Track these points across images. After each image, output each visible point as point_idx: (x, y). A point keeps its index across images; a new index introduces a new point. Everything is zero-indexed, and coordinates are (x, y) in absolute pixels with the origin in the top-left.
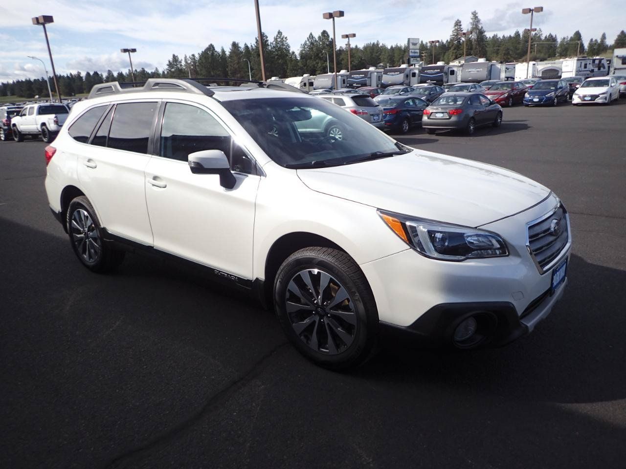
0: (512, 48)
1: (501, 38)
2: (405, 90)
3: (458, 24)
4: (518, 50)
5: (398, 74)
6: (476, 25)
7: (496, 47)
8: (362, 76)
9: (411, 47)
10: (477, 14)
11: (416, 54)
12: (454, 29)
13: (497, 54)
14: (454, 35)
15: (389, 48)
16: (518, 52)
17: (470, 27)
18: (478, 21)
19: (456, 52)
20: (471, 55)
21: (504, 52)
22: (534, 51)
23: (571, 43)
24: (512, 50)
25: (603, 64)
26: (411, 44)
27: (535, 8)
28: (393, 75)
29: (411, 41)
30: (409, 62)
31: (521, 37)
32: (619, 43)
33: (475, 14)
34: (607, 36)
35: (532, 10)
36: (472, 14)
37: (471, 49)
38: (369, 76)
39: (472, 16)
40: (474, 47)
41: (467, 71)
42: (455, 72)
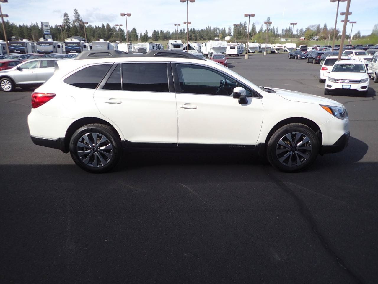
0: (102, 34)
1: (94, 27)
2: (66, 56)
3: (66, 15)
4: (105, 35)
5: (48, 46)
6: (78, 18)
7: (92, 32)
8: (20, 45)
9: (44, 27)
10: (77, 11)
11: (48, 33)
12: (64, 18)
13: (94, 36)
14: (64, 22)
15: (18, 26)
16: (106, 36)
17: (74, 18)
18: (79, 16)
19: (68, 33)
20: (78, 36)
21: (98, 36)
22: (114, 37)
23: (132, 33)
24: (102, 35)
25: (160, 47)
26: (44, 26)
27: (127, 14)
28: (44, 46)
29: (44, 24)
30: (44, 38)
31: (106, 27)
32: (154, 36)
33: (76, 11)
34: (148, 32)
35: (126, 15)
36: (74, 10)
37: (77, 32)
38: (25, 45)
39: (74, 12)
40: (79, 31)
41: (95, 46)
42: (87, 47)
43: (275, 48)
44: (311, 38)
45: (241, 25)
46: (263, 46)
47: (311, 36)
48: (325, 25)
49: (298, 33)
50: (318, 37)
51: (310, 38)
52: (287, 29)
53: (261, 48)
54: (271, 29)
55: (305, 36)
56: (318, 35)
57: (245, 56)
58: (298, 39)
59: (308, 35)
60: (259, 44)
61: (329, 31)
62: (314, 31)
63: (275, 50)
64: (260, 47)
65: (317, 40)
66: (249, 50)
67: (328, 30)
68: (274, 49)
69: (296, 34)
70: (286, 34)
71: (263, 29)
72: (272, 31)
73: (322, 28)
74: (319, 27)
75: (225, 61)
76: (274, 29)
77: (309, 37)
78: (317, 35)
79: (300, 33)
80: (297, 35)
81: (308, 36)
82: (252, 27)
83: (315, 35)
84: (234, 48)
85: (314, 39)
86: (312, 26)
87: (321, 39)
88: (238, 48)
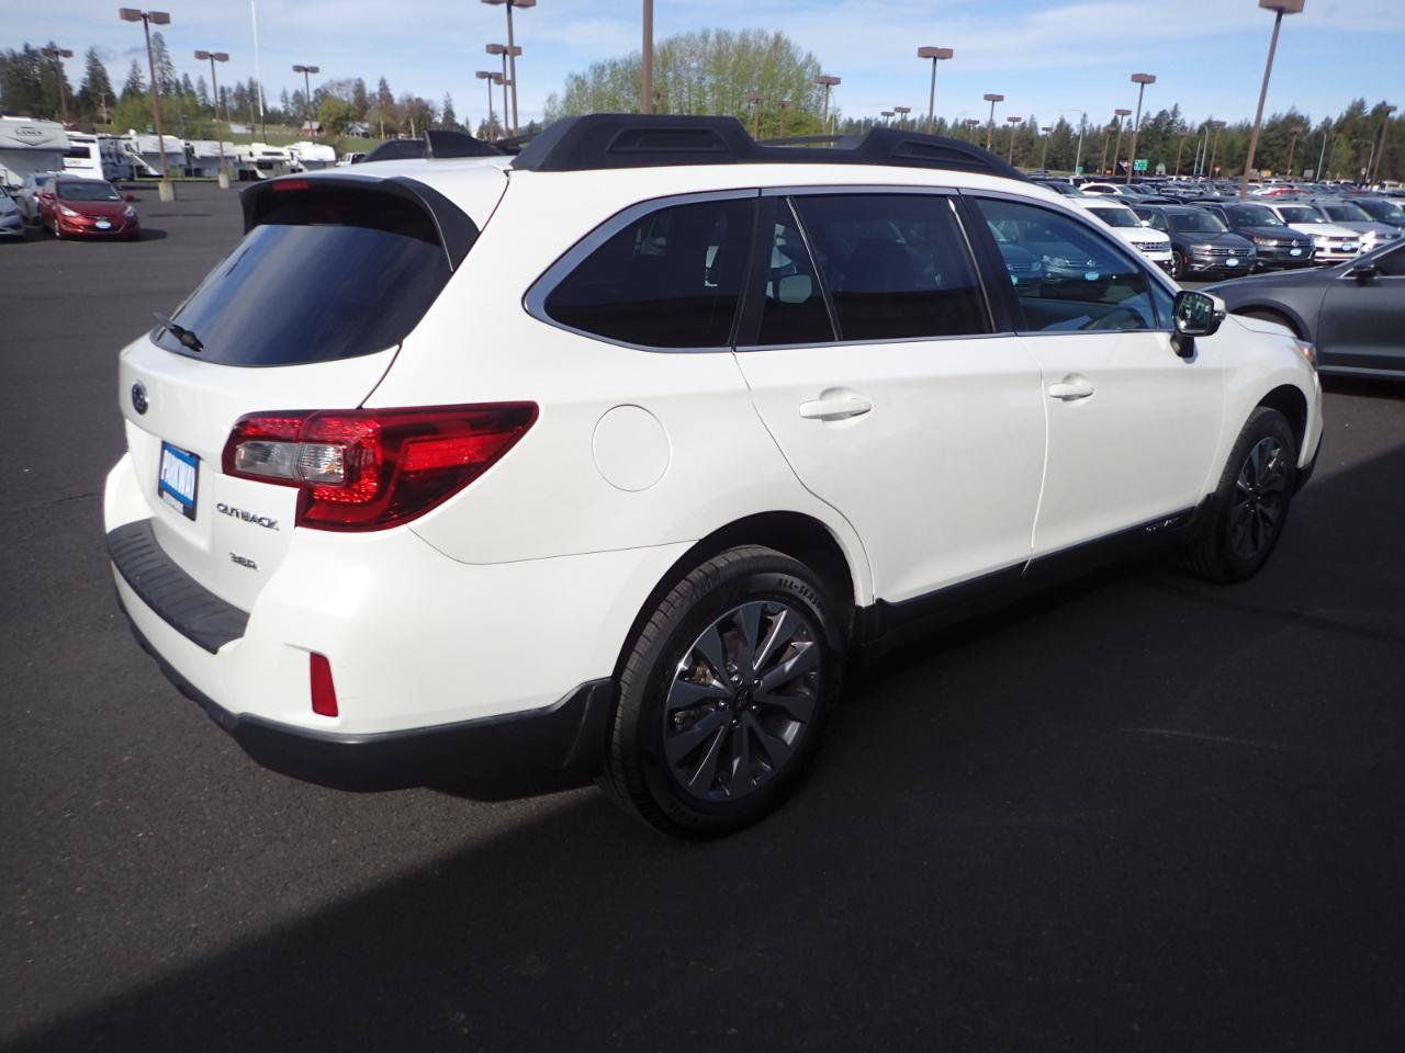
43: (254, 159)
44: (342, 126)
45: (30, 54)
46: (203, 148)
47: (340, 119)
48: (383, 85)
49: (290, 105)
50: (367, 125)
51: (339, 128)
52: (240, 88)
53: (195, 158)
54: (178, 81)
55: (320, 119)
56: (366, 117)
57: (157, 188)
58: (296, 129)
59: (330, 115)
60: (182, 142)
61: (402, 107)
62: (349, 101)
63: (256, 169)
64: (189, 152)
65: (366, 135)
66: (144, 164)
67: (396, 101)
68: (249, 163)
69: (282, 110)
70: (240, 106)
71: (141, 80)
72: (183, 91)
73: (373, 95)
74: (360, 88)
75: (126, 208)
76: (187, 83)
77: (334, 125)
78: (361, 119)
79: (299, 108)
80: (286, 112)
81: (332, 119)
82: (90, 68)
83: (353, 120)
84: (85, 154)
85: (353, 131)
86: (340, 85)
87: (380, 134)
88: (103, 156)
